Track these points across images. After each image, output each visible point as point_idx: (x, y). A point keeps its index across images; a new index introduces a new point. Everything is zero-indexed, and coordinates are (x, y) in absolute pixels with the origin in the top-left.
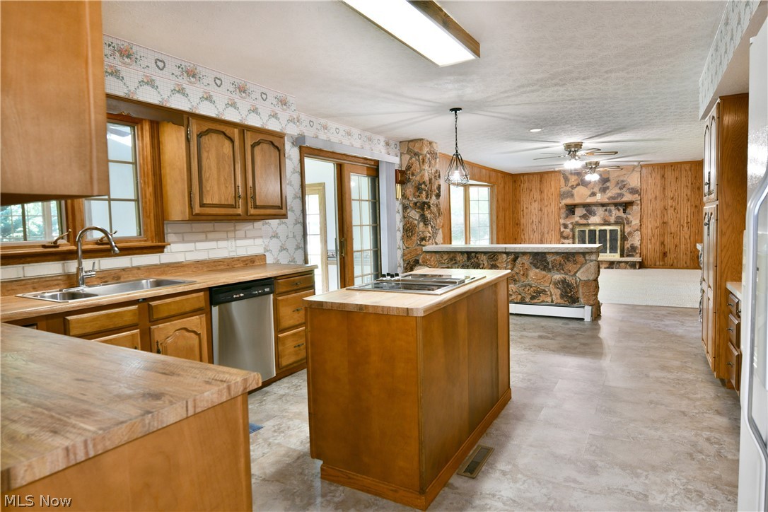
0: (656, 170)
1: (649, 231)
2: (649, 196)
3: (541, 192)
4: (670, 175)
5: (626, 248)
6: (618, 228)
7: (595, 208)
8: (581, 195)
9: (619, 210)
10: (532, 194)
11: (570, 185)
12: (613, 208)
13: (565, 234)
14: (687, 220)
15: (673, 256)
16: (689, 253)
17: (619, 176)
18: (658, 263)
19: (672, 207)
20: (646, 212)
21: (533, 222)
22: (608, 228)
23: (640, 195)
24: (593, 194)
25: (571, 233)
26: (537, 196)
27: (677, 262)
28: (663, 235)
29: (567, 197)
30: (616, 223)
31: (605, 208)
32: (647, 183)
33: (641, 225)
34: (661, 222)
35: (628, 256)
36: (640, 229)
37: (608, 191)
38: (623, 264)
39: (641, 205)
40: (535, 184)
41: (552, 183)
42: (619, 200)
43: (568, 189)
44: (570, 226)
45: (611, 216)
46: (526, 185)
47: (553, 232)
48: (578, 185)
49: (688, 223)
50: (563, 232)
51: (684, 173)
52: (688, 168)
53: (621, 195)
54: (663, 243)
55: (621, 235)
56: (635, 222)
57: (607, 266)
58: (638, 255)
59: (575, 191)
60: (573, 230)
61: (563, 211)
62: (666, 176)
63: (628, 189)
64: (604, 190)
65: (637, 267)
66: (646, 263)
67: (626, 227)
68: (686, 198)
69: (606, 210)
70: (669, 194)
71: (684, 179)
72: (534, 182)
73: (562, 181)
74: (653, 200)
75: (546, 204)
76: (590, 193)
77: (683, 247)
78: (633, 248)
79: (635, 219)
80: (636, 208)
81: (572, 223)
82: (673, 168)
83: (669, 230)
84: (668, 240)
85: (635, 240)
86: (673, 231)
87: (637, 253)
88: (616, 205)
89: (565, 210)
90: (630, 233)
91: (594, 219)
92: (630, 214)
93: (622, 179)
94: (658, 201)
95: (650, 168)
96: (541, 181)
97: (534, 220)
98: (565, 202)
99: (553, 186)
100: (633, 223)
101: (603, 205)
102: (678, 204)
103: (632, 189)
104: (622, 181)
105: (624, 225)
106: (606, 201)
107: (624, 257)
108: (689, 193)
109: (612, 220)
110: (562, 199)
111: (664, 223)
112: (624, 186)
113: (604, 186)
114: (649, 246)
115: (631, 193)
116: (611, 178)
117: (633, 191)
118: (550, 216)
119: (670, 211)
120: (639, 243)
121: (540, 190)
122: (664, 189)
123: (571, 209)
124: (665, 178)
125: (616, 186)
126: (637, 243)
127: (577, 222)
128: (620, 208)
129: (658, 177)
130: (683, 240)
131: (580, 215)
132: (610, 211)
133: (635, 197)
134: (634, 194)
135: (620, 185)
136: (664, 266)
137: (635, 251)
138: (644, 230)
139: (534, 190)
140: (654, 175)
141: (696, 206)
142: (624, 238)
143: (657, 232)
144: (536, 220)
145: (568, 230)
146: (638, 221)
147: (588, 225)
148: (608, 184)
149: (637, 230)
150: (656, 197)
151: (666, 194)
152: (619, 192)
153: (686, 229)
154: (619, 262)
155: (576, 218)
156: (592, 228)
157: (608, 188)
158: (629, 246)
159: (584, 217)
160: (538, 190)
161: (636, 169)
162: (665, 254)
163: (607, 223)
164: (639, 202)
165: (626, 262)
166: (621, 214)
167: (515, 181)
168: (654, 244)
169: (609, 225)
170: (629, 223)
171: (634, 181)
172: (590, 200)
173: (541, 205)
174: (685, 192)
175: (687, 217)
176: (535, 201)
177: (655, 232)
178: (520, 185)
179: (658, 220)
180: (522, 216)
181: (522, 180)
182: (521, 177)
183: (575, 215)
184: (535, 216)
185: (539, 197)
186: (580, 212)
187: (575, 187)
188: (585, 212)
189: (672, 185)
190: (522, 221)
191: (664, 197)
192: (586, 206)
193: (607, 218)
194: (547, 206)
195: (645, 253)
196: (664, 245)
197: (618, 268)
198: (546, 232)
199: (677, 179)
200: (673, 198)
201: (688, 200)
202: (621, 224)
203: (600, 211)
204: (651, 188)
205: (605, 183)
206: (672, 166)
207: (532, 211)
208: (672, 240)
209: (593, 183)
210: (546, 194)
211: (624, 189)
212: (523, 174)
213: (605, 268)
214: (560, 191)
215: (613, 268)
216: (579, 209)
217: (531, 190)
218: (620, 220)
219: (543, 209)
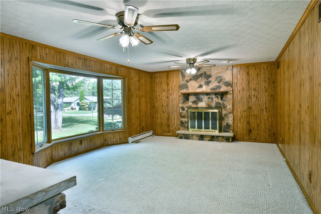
0: (243, 69)
1: (239, 113)
2: (238, 88)
3: (168, 85)
4: (252, 72)
5: (223, 125)
6: (216, 111)
7: (202, 96)
8: (193, 87)
9: (218, 98)
10: (162, 86)
11: (185, 79)
12: (214, 96)
13: (183, 114)
14: (266, 105)
15: (256, 132)
16: (267, 131)
17: (217, 73)
18: (245, 138)
19: (254, 96)
20: (236, 99)
22: (211, 111)
23: (232, 87)
24: (201, 86)
25: (187, 114)
26: (165, 87)
27: (259, 137)
28: (248, 117)
29: (184, 88)
30: (216, 108)
31: (209, 96)
32: (237, 78)
33: (233, 109)
34: (247, 107)
35: (225, 131)
36: (232, 112)
37: (210, 84)
38: (220, 138)
39: (233, 94)
40: (164, 79)
41: (175, 78)
42: (218, 91)
43: (184, 82)
44: (186, 109)
45: (213, 102)
46: (158, 80)
47: (175, 113)
48: (191, 80)
49: (266, 108)
50: (182, 113)
51: (262, 71)
52: (265, 67)
53: (219, 87)
55: (219, 116)
56: (229, 107)
57: (209, 139)
58: (232, 131)
59: (189, 84)
60: (187, 111)
61: (181, 98)
62: (250, 73)
63: (224, 83)
64: (208, 83)
65: (230, 141)
66: (237, 137)
67: (223, 110)
68: (264, 89)
69: (209, 98)
70: (253, 86)
71: (263, 75)
72: (163, 78)
73: (181, 77)
74: (241, 91)
75: (171, 93)
76: (198, 85)
77: (263, 126)
78: (228, 126)
79: (229, 105)
80: (229, 96)
81: (187, 107)
83: (253, 113)
84: (252, 120)
85: (230, 120)
86: (255, 114)
87: (230, 130)
88: (216, 94)
89: (182, 97)
90: (226, 115)
91: (202, 104)
92: (225, 101)
93: (219, 75)
94: (245, 92)
95: (239, 67)
96: (167, 77)
97: (164, 104)
98: (182, 92)
99: (175, 80)
100: (228, 107)
101: (207, 94)
102: (259, 94)
103: (227, 82)
104: (220, 77)
105: (221, 109)
106: (209, 91)
107: (221, 132)
108: (267, 86)
109: (213, 105)
110: (181, 90)
111: (249, 108)
112: (221, 80)
113: (208, 80)
114: (239, 125)
115: (226, 85)
116: (212, 75)
117: (227, 84)
118: (173, 101)
119: (254, 99)
120: (232, 122)
121: (167, 83)
122: (249, 82)
123: (186, 96)
124: (249, 75)
125: (215, 80)
126: (231, 122)
127: (190, 106)
128: (218, 96)
129: (245, 74)
130: (263, 121)
131: (192, 101)
132: (212, 98)
133: (229, 89)
134: (228, 86)
135: (218, 80)
136: (250, 140)
137: (229, 128)
138: (235, 113)
139: (163, 83)
140: (241, 72)
141: (272, 96)
142: (222, 119)
143: (244, 114)
144: (165, 104)
145: (185, 112)
146: (231, 106)
147: (197, 108)
148: (210, 79)
149: (231, 113)
150: (243, 89)
151: (250, 87)
152: (218, 84)
153: (265, 112)
154: (218, 137)
155: (190, 103)
156: (200, 110)
157: (210, 82)
158: (225, 124)
159: (195, 102)
160: (166, 83)
161: (229, 68)
162: (250, 131)
163: (210, 107)
164: (231, 92)
165: (223, 137)
166: (219, 100)
167: (152, 77)
168: (243, 123)
169: (212, 108)
170: (225, 107)
171: (228, 77)
172: (198, 90)
173: (168, 94)
174: (264, 85)
175: (266, 103)
176: (164, 91)
177: (243, 114)
178: (155, 80)
179: (245, 106)
180: (156, 101)
181: (156, 76)
182: (155, 74)
183: (189, 101)
184: (164, 101)
185: (167, 88)
186: (192, 99)
187: (189, 82)
188: (195, 99)
189: (254, 79)
190: (156, 104)
191: (249, 89)
192: (196, 94)
193: (210, 104)
194: (171, 94)
195: (236, 130)
196: (250, 124)
197: (217, 141)
198: (171, 113)
199: (258, 75)
200: (255, 89)
201: (266, 91)
202: (220, 108)
203: (205, 98)
204: (240, 82)
205: (208, 78)
206: (254, 66)
207: (162, 98)
208: (255, 121)
209: (200, 78)
210: (170, 86)
211: (221, 83)
212: (157, 73)
213: (208, 141)
214: (179, 84)
215: (213, 141)
216: (192, 97)
217: (161, 83)
218: (219, 105)
219: (169, 96)
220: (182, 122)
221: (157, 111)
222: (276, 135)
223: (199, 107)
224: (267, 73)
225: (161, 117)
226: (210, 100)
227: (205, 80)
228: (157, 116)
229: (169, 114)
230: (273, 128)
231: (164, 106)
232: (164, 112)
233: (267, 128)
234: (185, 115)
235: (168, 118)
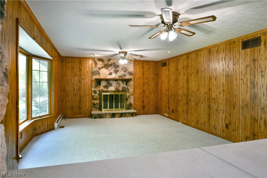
0: (140, 63)
1: (137, 95)
2: (137, 77)
3: (80, 70)
4: (146, 66)
7: (112, 82)
8: (104, 74)
9: (124, 83)
10: (74, 71)
11: (98, 67)
12: (121, 82)
13: (95, 97)
14: (153, 89)
15: (147, 108)
16: (153, 106)
17: (124, 65)
18: (141, 112)
19: (146, 83)
20: (136, 85)
21: (74, 89)
22: (120, 93)
24: (111, 74)
25: (98, 97)
26: (77, 72)
27: (149, 111)
28: (143, 97)
29: (96, 74)
31: (117, 82)
33: (134, 92)
34: (142, 90)
37: (118, 73)
38: (127, 114)
40: (76, 65)
41: (87, 65)
42: (124, 78)
43: (96, 69)
44: (98, 92)
45: (120, 86)
46: (70, 65)
47: (87, 96)
48: (102, 67)
49: (153, 91)
50: (94, 95)
51: (151, 66)
52: (153, 64)
53: (125, 75)
54: (143, 102)
56: (131, 90)
57: (119, 116)
59: (101, 71)
60: (99, 94)
61: (94, 83)
63: (128, 72)
64: (116, 72)
65: (134, 116)
67: (127, 93)
68: (152, 79)
69: (117, 83)
70: (146, 76)
71: (151, 69)
72: (75, 63)
73: (94, 64)
74: (139, 79)
75: (83, 77)
76: (109, 73)
77: (151, 103)
78: (131, 105)
80: (132, 83)
81: (99, 90)
82: (147, 63)
83: (145, 94)
84: (145, 100)
85: (131, 101)
86: (147, 95)
87: (132, 107)
88: (123, 80)
89: (95, 82)
90: (129, 96)
91: (112, 88)
92: (129, 86)
94: (141, 80)
96: (80, 63)
98: (94, 77)
99: (87, 67)
101: (116, 80)
102: (149, 81)
103: (130, 72)
104: (125, 68)
106: (117, 78)
107: (127, 110)
108: (153, 77)
109: (121, 89)
110: (93, 76)
111: (143, 91)
112: (126, 70)
113: (116, 69)
114: (137, 103)
115: (129, 74)
116: (119, 65)
117: (130, 74)
118: (86, 85)
119: (146, 85)
120: (133, 102)
121: (80, 69)
122: (143, 73)
123: (99, 82)
124: (144, 68)
125: (122, 70)
126: (132, 102)
127: (102, 90)
128: (124, 82)
129: (141, 67)
130: (151, 100)
131: (103, 86)
132: (119, 84)
133: (132, 77)
134: (131, 75)
135: (124, 70)
136: (144, 114)
137: (131, 106)
138: (135, 95)
139: (75, 68)
140: (139, 66)
141: (156, 83)
142: (126, 99)
144: (76, 88)
145: (97, 95)
148: (118, 69)
149: (132, 95)
150: (140, 78)
151: (144, 76)
152: (124, 73)
153: (152, 94)
154: (126, 113)
155: (102, 88)
156: (111, 93)
157: (118, 71)
158: (128, 103)
159: (106, 87)
160: (78, 69)
161: (131, 62)
162: (144, 107)
163: (118, 90)
164: (133, 80)
165: (129, 113)
167: (62, 61)
168: (140, 102)
170: (128, 91)
171: (131, 68)
172: (109, 77)
173: (80, 78)
174: (152, 76)
175: (153, 88)
176: (76, 76)
177: (140, 96)
178: (66, 64)
179: (141, 90)
180: (67, 85)
181: (68, 61)
182: (67, 59)
183: (101, 86)
184: (76, 85)
185: (79, 73)
186: (103, 83)
187: (101, 69)
188: (106, 84)
189: (147, 72)
190: (67, 88)
191: (144, 78)
192: (107, 80)
193: (118, 88)
194: (84, 79)
195: (135, 107)
196: (144, 102)
197: (125, 117)
198: (83, 95)
199: (149, 69)
200: (147, 79)
201: (153, 80)
202: (125, 91)
203: (114, 83)
204: (138, 73)
205: (117, 68)
206: (146, 62)
207: (74, 82)
208: (147, 100)
209: (110, 67)
210: (83, 71)
211: (126, 72)
212: (68, 57)
213: (118, 117)
214: (92, 71)
215: (122, 117)
216: (103, 82)
217: (73, 68)
218: (124, 89)
219: (81, 81)
220: (94, 104)
221: (68, 95)
222: (158, 109)
223: (109, 90)
224: (153, 68)
225: (72, 100)
226: (118, 85)
227: (114, 69)
228: (67, 99)
229: (80, 97)
230: (156, 104)
231: (75, 90)
232: (75, 96)
233: (154, 104)
234: (97, 98)
235: (80, 101)
